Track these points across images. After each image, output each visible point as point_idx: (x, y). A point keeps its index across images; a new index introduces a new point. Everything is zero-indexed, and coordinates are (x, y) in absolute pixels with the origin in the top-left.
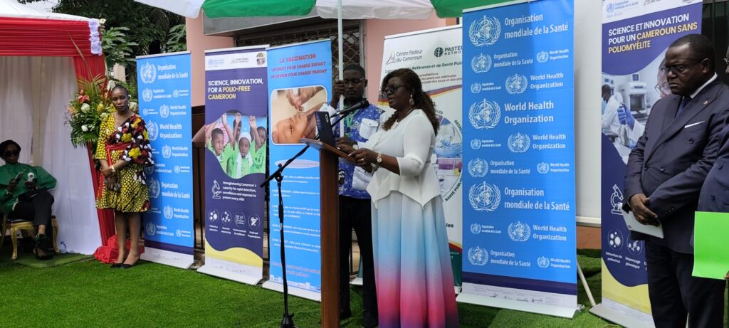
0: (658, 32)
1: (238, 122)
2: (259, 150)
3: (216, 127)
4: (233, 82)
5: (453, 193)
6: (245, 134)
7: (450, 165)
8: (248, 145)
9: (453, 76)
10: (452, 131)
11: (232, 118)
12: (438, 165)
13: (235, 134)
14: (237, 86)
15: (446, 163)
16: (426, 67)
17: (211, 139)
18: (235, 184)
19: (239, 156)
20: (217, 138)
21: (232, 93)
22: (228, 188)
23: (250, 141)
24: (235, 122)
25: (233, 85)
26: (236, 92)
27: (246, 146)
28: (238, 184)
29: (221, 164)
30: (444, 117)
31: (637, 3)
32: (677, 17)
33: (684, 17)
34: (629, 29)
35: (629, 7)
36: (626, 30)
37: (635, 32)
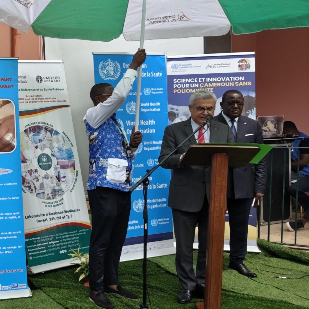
0: (219, 85)
5: (74, 186)
7: (67, 165)
9: (54, 99)
10: (63, 140)
12: (59, 166)
15: (64, 164)
16: (33, 90)
30: (54, 129)
31: (200, 67)
32: (234, 77)
33: (241, 78)
34: (192, 80)
35: (192, 68)
36: (190, 80)
37: (198, 82)
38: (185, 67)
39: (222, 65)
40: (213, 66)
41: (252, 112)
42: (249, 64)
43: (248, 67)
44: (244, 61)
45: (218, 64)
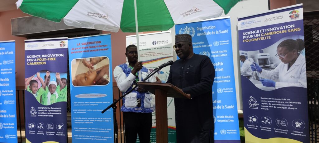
1: (48, 75)
2: (63, 90)
3: (32, 79)
4: (43, 56)
5: (170, 104)
6: (53, 82)
8: (55, 88)
9: (163, 53)
11: (44, 74)
13: (46, 82)
14: (47, 58)
16: (149, 49)
17: (29, 85)
18: (46, 108)
19: (49, 93)
20: (33, 85)
21: (44, 61)
22: (41, 111)
23: (57, 85)
24: (45, 76)
25: (44, 58)
26: (47, 61)
27: (54, 88)
28: (48, 108)
29: (37, 98)
31: (260, 21)
32: (286, 26)
33: (291, 26)
34: (255, 32)
35: (255, 23)
36: (254, 32)
37: (260, 33)
38: (250, 23)
39: (277, 18)
40: (269, 20)
41: (302, 52)
42: (298, 14)
43: (297, 16)
44: (294, 12)
45: (273, 18)
